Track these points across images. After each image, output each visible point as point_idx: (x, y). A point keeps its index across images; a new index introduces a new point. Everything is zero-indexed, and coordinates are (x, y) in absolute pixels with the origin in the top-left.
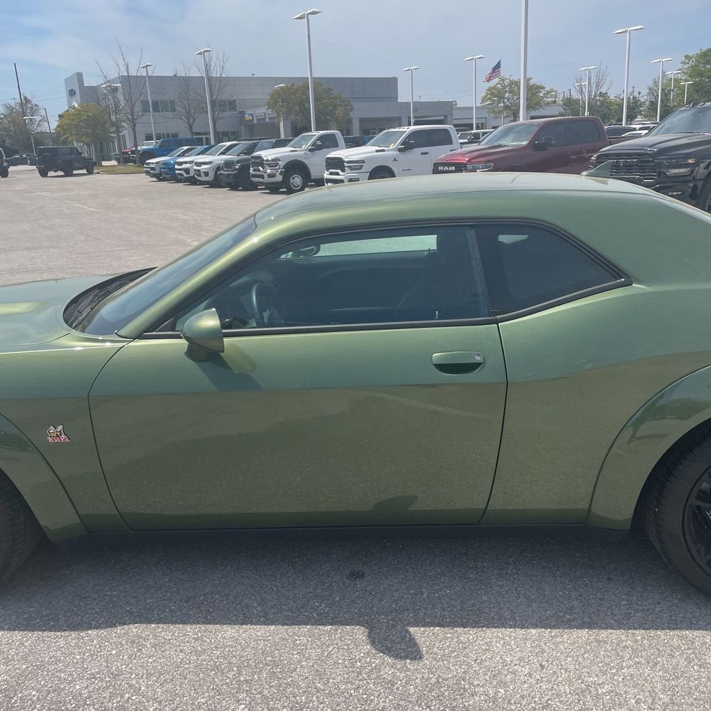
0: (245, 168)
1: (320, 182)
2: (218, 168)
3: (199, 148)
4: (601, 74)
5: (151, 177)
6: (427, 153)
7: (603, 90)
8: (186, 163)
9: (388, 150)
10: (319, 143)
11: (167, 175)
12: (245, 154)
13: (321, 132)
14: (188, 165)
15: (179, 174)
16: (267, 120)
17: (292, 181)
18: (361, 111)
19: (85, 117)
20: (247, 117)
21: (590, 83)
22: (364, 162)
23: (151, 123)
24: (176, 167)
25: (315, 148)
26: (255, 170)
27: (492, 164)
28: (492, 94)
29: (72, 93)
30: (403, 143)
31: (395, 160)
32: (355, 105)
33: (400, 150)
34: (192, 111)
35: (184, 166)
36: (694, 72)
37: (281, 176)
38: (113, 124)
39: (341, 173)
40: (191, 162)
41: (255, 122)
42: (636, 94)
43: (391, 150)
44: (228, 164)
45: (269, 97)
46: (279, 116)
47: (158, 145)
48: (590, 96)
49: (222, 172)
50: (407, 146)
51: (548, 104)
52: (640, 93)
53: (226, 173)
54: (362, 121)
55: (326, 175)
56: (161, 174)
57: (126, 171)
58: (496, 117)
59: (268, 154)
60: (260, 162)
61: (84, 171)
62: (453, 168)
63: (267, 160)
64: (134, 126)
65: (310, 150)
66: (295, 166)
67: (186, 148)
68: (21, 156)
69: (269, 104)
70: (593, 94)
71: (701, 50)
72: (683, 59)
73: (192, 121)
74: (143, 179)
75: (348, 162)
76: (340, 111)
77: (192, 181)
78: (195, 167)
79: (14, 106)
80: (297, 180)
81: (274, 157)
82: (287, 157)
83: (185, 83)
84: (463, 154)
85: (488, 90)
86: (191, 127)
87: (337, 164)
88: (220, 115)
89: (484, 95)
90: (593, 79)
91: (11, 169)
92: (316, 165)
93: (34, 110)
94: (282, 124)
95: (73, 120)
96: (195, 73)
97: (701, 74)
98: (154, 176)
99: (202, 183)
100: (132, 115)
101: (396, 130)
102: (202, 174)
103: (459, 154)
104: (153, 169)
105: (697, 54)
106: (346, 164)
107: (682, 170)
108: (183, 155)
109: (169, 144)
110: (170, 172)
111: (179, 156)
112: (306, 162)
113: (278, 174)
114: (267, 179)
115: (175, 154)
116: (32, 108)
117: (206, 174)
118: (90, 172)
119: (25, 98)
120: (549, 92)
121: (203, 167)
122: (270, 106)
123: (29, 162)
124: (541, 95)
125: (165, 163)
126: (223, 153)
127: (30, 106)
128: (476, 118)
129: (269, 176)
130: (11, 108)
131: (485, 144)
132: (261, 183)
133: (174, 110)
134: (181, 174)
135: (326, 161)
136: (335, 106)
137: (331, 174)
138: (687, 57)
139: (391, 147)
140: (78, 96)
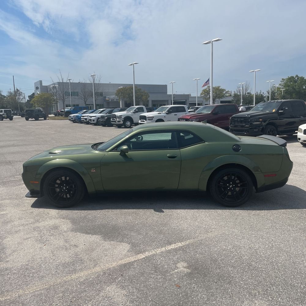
0: (109, 118)
1: (137, 124)
2: (98, 118)
3: (90, 111)
4: (247, 86)
5: (71, 121)
6: (176, 115)
7: (249, 91)
8: (86, 116)
9: (162, 114)
10: (137, 110)
11: (78, 120)
12: (109, 113)
13: (138, 106)
14: (86, 117)
15: (82, 120)
16: (115, 100)
17: (126, 124)
18: (152, 97)
19: (43, 98)
20: (107, 99)
21: (243, 89)
22: (153, 117)
23: (70, 100)
24: (82, 118)
25: (136, 112)
26: (113, 119)
27: (198, 119)
28: (205, 92)
29: (37, 88)
30: (168, 111)
31: (165, 117)
32: (150, 95)
33: (167, 113)
34: (86, 96)
35: (85, 117)
36: (286, 85)
37: (122, 122)
38: (54, 100)
39: (145, 121)
40: (88, 116)
41: (110, 101)
42: (262, 93)
43: (163, 113)
44: (102, 117)
45: (116, 92)
46: (120, 99)
47: (73, 109)
48: (243, 94)
49: (100, 120)
50: (170, 112)
51: (227, 96)
52: (263, 93)
53: (101, 120)
54: (152, 101)
55: (140, 122)
56: (75, 120)
57: (59, 119)
58: (206, 101)
59: (118, 114)
60: (115, 116)
61: (43, 119)
62: (185, 120)
63: (118, 116)
64: (64, 102)
65: (134, 113)
66: (128, 118)
67: (85, 110)
68: (14, 112)
69: (116, 94)
70: (244, 93)
71: (288, 77)
72: (281, 80)
73: (86, 100)
74: (67, 122)
75: (148, 117)
76: (144, 97)
77: (88, 123)
78: (89, 118)
79: (12, 92)
80: (128, 123)
81: (120, 115)
82: (126, 115)
83: (84, 86)
84: (188, 116)
85: (203, 90)
86: (85, 102)
87: (144, 118)
88: (98, 98)
89: (201, 92)
90: (244, 87)
91: (14, 117)
92: (136, 118)
93: (20, 94)
94: (121, 102)
95: (39, 99)
96: (88, 82)
97: (289, 86)
98: (72, 121)
99: (91, 124)
100: (63, 98)
101: (166, 106)
102: (92, 121)
103: (187, 115)
104: (72, 118)
105: (287, 78)
106: (147, 118)
107: (258, 123)
108: (84, 113)
109: (77, 109)
110: (79, 120)
111: (82, 113)
112: (132, 117)
113: (121, 121)
114: (117, 123)
115: (80, 113)
116: (19, 93)
117: (94, 120)
118: (45, 119)
119: (17, 89)
120: (227, 92)
121: (93, 118)
122: (117, 95)
123: (18, 114)
124: (224, 93)
125: (77, 116)
126: (100, 113)
127: (19, 92)
128: (198, 101)
129: (118, 122)
130: (11, 93)
131: (196, 112)
132: (115, 124)
133: (78, 95)
134: (84, 120)
135: (140, 117)
136: (142, 96)
137: (141, 121)
138: (283, 79)
139: (163, 112)
140: (39, 89)
